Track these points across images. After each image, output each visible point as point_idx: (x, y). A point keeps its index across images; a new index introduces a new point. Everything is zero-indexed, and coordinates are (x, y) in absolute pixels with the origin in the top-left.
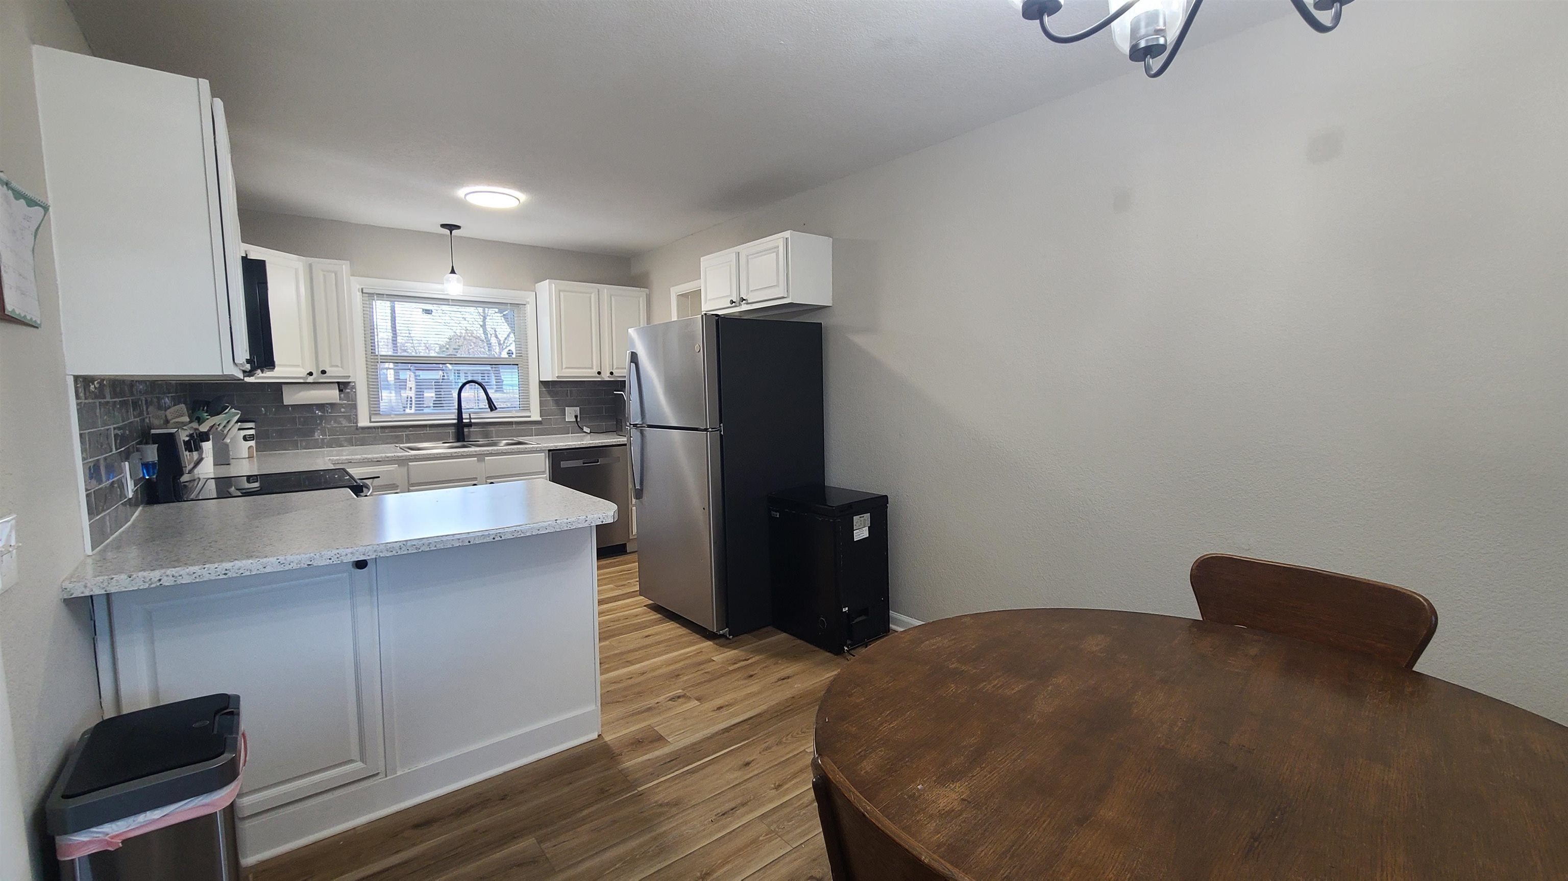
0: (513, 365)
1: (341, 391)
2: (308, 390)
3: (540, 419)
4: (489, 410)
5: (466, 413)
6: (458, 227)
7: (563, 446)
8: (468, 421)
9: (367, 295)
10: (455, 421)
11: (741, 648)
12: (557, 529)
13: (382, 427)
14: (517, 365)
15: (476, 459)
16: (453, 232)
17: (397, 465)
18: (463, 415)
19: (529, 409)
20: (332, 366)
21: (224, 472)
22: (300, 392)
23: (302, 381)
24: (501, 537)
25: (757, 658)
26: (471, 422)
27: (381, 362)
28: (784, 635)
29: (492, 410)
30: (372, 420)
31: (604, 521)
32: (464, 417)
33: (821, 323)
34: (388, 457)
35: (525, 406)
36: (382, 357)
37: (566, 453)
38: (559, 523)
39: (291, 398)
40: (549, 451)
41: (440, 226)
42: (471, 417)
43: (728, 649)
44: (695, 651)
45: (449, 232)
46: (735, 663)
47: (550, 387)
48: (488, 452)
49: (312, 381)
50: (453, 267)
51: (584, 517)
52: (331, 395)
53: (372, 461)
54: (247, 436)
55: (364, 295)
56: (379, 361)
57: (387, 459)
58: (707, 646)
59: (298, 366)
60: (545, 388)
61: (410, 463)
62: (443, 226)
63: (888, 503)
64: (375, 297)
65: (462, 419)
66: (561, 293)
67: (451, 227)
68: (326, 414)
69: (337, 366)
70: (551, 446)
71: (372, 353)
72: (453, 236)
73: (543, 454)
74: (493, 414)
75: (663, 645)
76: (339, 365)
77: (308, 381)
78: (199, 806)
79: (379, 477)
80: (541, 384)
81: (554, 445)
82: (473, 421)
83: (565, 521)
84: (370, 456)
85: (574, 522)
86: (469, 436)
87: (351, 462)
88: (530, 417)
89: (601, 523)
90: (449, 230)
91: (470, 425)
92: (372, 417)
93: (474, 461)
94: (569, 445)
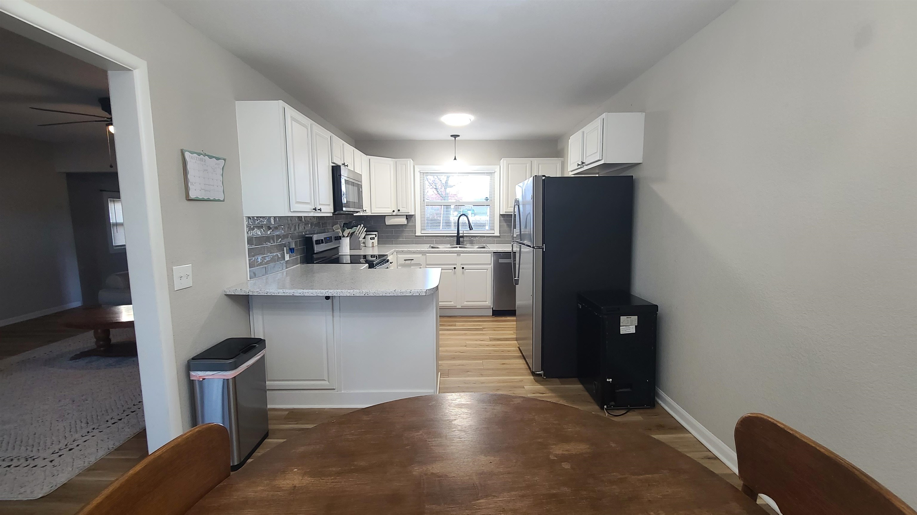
0: (487, 205)
1: (407, 218)
2: (394, 218)
3: (499, 235)
4: (469, 229)
5: (461, 230)
6: (459, 136)
7: (501, 250)
8: (462, 234)
9: (422, 174)
10: (456, 235)
11: (546, 386)
12: (395, 294)
13: (426, 236)
14: (489, 205)
15: (456, 254)
16: (456, 138)
17: (421, 255)
18: (460, 231)
19: (494, 230)
20: (402, 208)
21: (356, 252)
22: (391, 219)
23: (390, 214)
24: (368, 295)
25: (550, 394)
26: (463, 235)
27: (426, 205)
28: (580, 386)
29: (470, 230)
30: (422, 233)
31: (421, 294)
32: (460, 232)
33: (633, 176)
34: (418, 251)
35: (492, 228)
36: (427, 203)
37: (502, 255)
38: (396, 292)
39: (389, 222)
40: (494, 253)
41: (450, 136)
42: (464, 232)
43: (539, 384)
44: (519, 379)
45: (454, 138)
46: (534, 393)
47: (506, 217)
48: (462, 251)
49: (395, 214)
50: (455, 156)
51: (410, 290)
52: (403, 221)
53: (411, 252)
54: (372, 238)
55: (421, 173)
56: (426, 204)
57: (417, 251)
58: (527, 379)
59: (389, 208)
60: (503, 218)
61: (427, 254)
62: (452, 136)
63: (658, 311)
64: (425, 174)
65: (459, 233)
66: (509, 165)
67: (455, 136)
68: (404, 229)
69: (405, 208)
70: (495, 251)
71: (423, 201)
72: (457, 140)
73: (490, 254)
74: (471, 232)
75: (507, 371)
76: (405, 207)
77: (393, 214)
78: (222, 375)
79: (413, 260)
80: (501, 216)
81: (497, 250)
82: (464, 235)
83: (400, 291)
84: (411, 250)
85: (404, 292)
86: (463, 242)
87: (403, 252)
88: (494, 233)
89: (419, 295)
90: (454, 137)
91: (463, 237)
92: (422, 231)
93: (456, 255)
94: (505, 250)
